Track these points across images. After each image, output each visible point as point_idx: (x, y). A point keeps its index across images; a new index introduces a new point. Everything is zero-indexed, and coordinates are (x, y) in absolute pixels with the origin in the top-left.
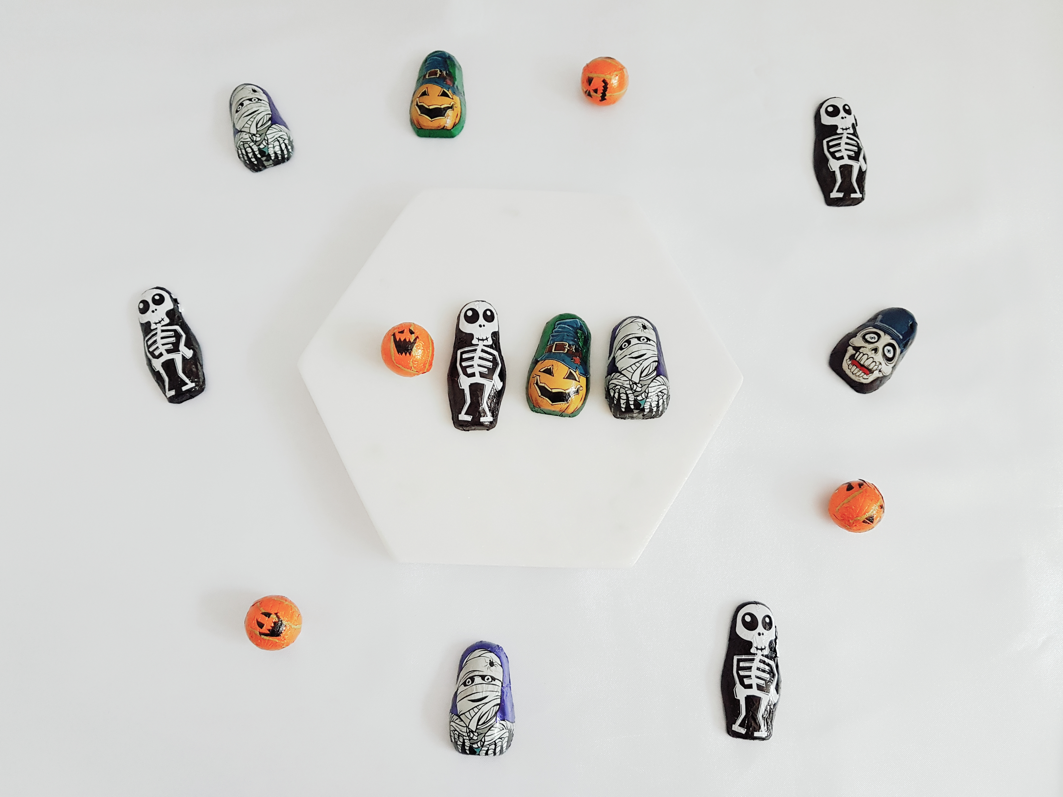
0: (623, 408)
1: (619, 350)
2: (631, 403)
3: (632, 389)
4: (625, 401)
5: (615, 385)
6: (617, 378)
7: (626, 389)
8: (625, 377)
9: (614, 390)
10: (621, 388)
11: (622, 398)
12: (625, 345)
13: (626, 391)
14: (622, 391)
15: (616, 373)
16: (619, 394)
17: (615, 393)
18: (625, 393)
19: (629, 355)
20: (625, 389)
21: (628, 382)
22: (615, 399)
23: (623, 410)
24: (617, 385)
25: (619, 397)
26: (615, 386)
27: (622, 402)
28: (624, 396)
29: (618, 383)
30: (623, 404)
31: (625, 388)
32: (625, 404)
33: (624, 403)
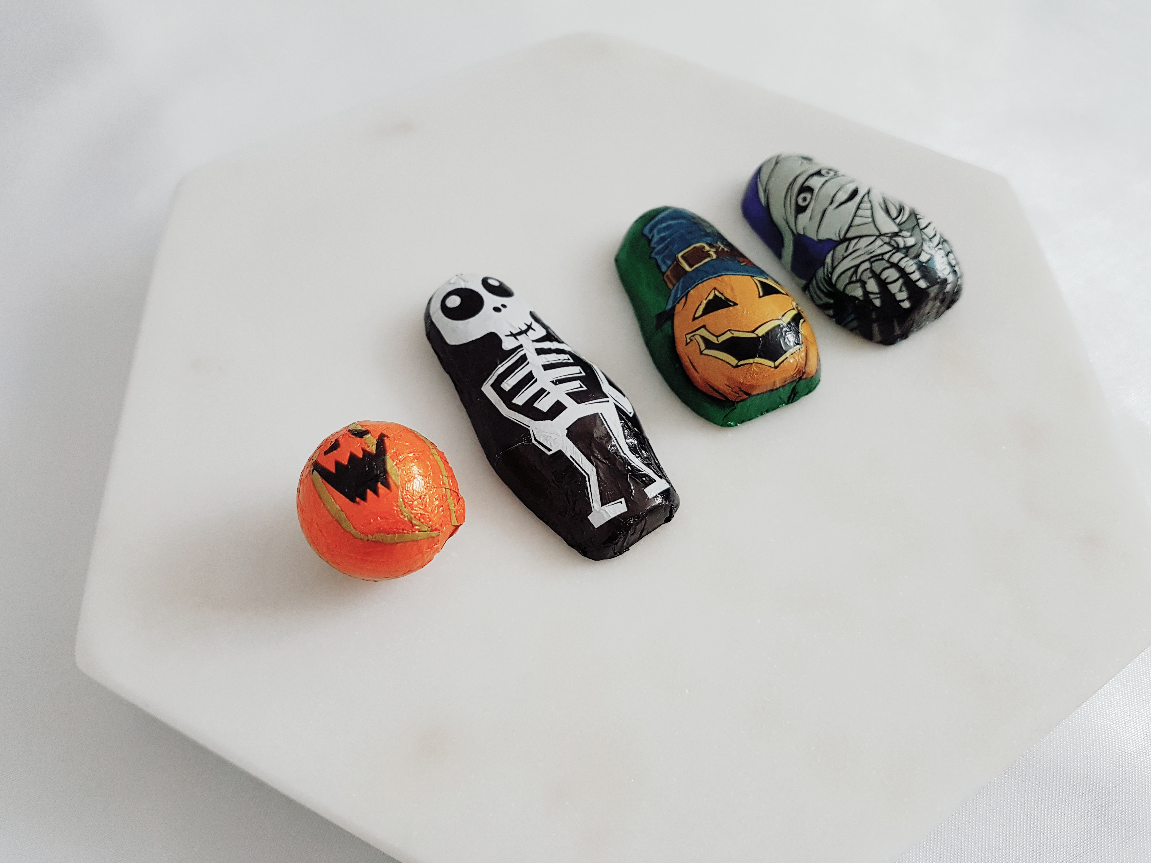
0: (903, 301)
1: (800, 216)
2: (916, 276)
3: (898, 249)
4: (901, 281)
5: (853, 270)
6: (845, 254)
7: (886, 257)
8: (864, 240)
9: (857, 281)
10: (872, 263)
11: (888, 280)
12: (805, 199)
13: (888, 261)
14: (878, 267)
15: (834, 248)
16: (876, 276)
17: (863, 284)
18: (888, 265)
19: (831, 203)
20: (883, 259)
21: (879, 242)
22: (872, 296)
23: (906, 305)
24: (858, 266)
25: (883, 284)
26: (856, 272)
27: (894, 288)
28: (891, 274)
29: (857, 262)
30: (900, 291)
31: (880, 257)
32: (904, 289)
33: (901, 288)
